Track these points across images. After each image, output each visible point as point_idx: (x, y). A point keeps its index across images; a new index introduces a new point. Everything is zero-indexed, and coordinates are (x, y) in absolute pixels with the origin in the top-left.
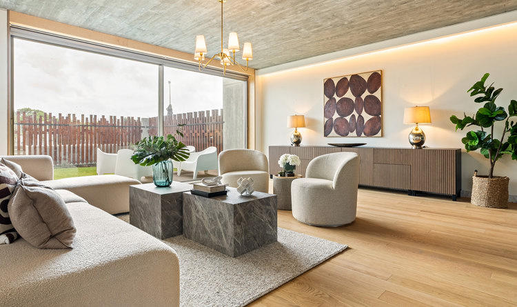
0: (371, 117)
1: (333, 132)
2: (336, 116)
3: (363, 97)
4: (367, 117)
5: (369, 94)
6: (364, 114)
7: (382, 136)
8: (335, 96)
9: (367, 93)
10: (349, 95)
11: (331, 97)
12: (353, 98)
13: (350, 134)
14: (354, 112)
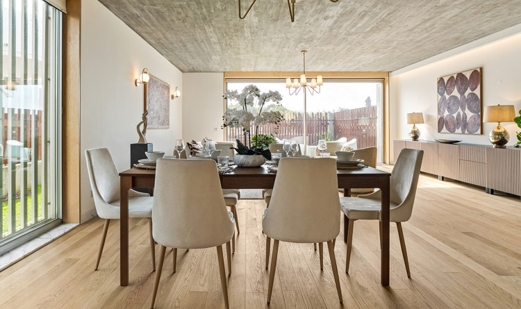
0: (473, 114)
1: (444, 129)
2: (446, 113)
3: (466, 94)
4: (469, 114)
5: (471, 92)
6: (467, 111)
7: (482, 133)
8: (445, 94)
9: (469, 91)
10: (456, 93)
11: (442, 94)
12: (459, 96)
13: (457, 131)
14: (460, 110)
